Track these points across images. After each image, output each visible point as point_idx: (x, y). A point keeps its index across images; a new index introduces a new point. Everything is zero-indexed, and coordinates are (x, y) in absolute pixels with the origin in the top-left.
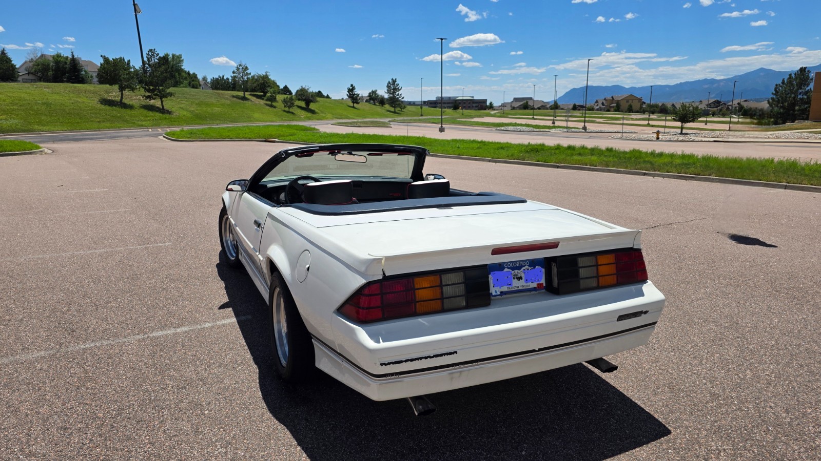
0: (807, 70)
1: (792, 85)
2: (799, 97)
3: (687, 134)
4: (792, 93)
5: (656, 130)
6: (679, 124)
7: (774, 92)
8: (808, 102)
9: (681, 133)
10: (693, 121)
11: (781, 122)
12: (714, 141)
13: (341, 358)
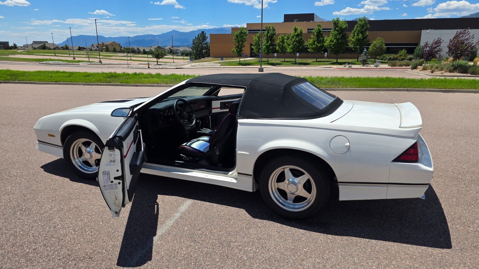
0: (205, 33)
1: (200, 40)
2: (204, 46)
3: (160, 65)
4: (201, 44)
5: (147, 63)
6: (155, 59)
7: (193, 43)
8: (207, 48)
9: (157, 64)
10: (162, 58)
11: (198, 58)
12: (176, 68)
13: (388, 186)
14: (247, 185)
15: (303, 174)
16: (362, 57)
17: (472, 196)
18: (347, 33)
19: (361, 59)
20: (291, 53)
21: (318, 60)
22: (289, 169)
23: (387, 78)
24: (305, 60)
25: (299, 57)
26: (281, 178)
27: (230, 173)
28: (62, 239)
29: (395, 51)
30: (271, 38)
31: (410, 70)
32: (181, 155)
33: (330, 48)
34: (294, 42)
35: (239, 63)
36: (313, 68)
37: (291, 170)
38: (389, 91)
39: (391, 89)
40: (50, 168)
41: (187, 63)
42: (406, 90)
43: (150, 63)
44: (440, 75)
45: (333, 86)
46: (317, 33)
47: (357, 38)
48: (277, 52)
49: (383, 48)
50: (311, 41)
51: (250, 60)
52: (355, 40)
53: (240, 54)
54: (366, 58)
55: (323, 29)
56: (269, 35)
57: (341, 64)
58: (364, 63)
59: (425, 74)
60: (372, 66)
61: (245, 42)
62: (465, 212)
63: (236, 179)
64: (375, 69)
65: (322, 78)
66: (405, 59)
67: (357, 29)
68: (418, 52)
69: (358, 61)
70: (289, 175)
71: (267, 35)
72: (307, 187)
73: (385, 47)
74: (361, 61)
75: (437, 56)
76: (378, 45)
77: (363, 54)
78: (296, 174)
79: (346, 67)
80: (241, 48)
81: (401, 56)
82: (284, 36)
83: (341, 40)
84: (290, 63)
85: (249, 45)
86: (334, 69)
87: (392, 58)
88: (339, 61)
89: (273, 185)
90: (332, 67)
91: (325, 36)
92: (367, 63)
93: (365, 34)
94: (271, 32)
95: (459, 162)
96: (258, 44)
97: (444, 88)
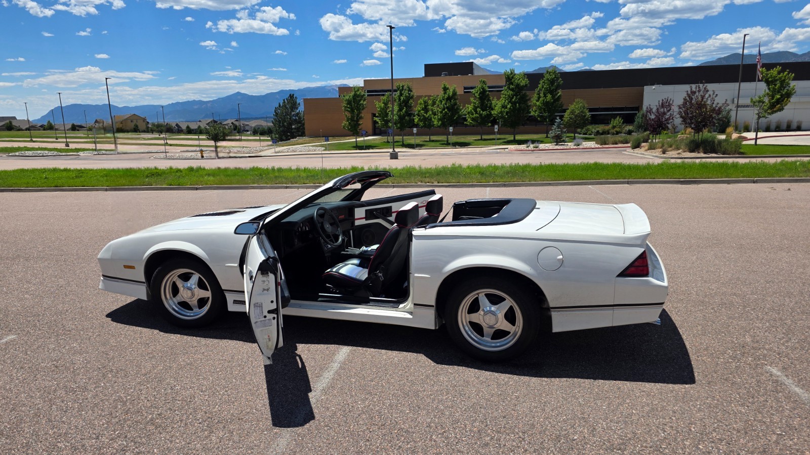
0: (294, 96)
1: (287, 108)
2: (294, 118)
3: (220, 151)
4: (288, 115)
5: (198, 149)
6: (212, 143)
7: (275, 114)
8: (300, 122)
9: (216, 151)
10: (224, 140)
11: (285, 138)
12: (250, 157)
13: (613, 308)
14: (427, 321)
15: (503, 299)
16: (554, 131)
17: (722, 323)
18: (528, 93)
19: (552, 134)
20: (438, 127)
21: (484, 137)
22: (484, 295)
23: (596, 164)
24: (463, 137)
25: (454, 134)
26: (474, 307)
27: (401, 306)
28: (190, 401)
29: (605, 120)
30: (406, 103)
31: (630, 150)
32: (327, 285)
33: (502, 117)
34: (444, 109)
35: (355, 145)
36: (478, 150)
37: (487, 296)
38: (601, 184)
39: (604, 182)
40: (121, 315)
41: (267, 148)
42: (626, 181)
43: (204, 149)
44: (677, 156)
45: (515, 179)
46: (479, 95)
47: (544, 101)
48: (417, 126)
49: (585, 116)
50: (470, 108)
51: (373, 139)
52: (541, 104)
53: (354, 129)
54: (560, 132)
55: (489, 87)
56: (402, 98)
57: (520, 142)
58: (558, 140)
59: (653, 156)
60: (571, 145)
61: (363, 109)
62: (713, 342)
63: (411, 313)
64: (575, 149)
65: (496, 168)
66: (621, 133)
67: (543, 87)
68: (641, 121)
69: (547, 137)
70: (484, 302)
71: (400, 99)
72: (510, 316)
73: (588, 114)
74: (553, 138)
75: (669, 126)
76: (577, 112)
77: (555, 126)
78: (495, 300)
79: (530, 148)
80: (358, 121)
81: (614, 127)
82: (429, 99)
83: (519, 105)
84: (438, 143)
85: (370, 116)
86: (511, 152)
87: (601, 132)
88: (518, 137)
89: (464, 318)
90: (507, 148)
91: (493, 98)
92: (562, 140)
93: (557, 94)
94: (406, 93)
95: (705, 282)
96: (384, 113)
97: (682, 177)
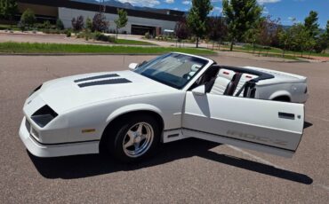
19: (19, 25)
29: (42, 21)
31: (66, 37)
44: (94, 42)
52: (6, 8)
54: (23, 25)
59: (82, 41)
60: (31, 32)
66: (50, 28)
68: (59, 24)
73: (35, 18)
74: (20, 28)
75: (82, 28)
76: (29, 15)
79: (8, 32)
81: (46, 25)
92: (25, 29)
93: (15, 4)
